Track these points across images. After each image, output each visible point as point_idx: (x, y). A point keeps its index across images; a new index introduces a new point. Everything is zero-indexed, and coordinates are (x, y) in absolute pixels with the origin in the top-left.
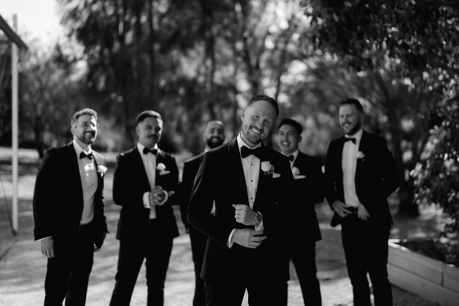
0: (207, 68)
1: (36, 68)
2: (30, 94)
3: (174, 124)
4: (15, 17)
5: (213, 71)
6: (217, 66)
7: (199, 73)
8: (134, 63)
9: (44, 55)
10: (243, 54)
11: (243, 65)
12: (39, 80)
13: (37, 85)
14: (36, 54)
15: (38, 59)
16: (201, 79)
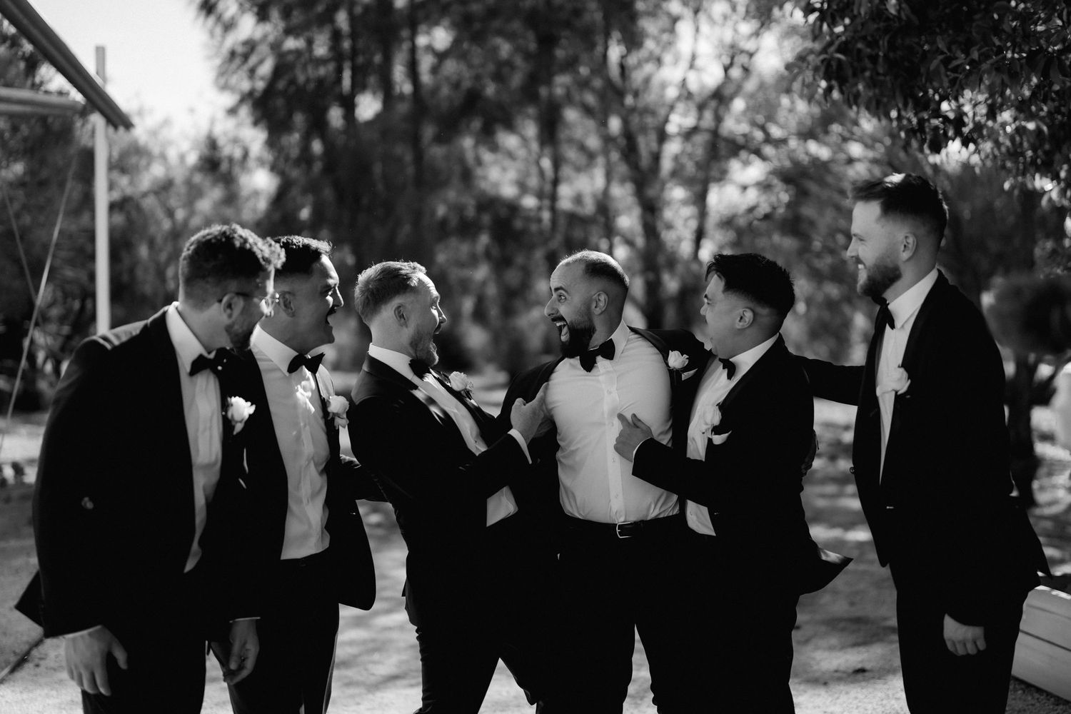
0: (541, 173)
1: (165, 187)
2: (151, 243)
3: (468, 305)
4: (100, 52)
5: (556, 182)
6: (566, 171)
7: (523, 187)
8: (378, 169)
9: (182, 158)
10: (622, 142)
11: (622, 169)
12: (170, 213)
13: (167, 225)
14: (163, 157)
15: (168, 168)
16: (530, 202)
